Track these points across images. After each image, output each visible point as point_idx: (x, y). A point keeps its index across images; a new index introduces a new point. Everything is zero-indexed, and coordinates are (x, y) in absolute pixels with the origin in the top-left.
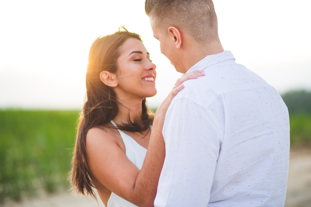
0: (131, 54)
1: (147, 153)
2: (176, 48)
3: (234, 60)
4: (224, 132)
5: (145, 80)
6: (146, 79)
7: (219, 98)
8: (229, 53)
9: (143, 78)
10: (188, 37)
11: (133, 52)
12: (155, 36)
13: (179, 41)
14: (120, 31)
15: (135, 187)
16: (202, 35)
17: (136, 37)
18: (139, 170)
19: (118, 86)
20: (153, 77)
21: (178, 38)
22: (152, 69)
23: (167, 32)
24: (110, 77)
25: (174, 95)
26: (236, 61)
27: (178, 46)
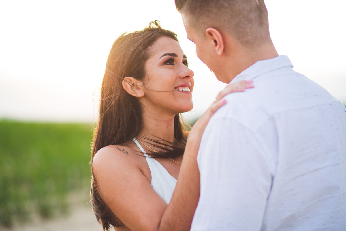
0: (162, 57)
1: (177, 184)
2: (216, 54)
3: (292, 67)
4: (277, 163)
5: (178, 90)
6: (181, 89)
7: (272, 119)
8: (285, 58)
9: (176, 88)
10: (232, 40)
11: (165, 55)
12: (189, 38)
13: (220, 47)
14: (151, 27)
15: (160, 227)
16: (250, 37)
17: (171, 35)
18: (167, 204)
19: (145, 96)
20: (190, 88)
21: (220, 42)
22: (188, 77)
23: (205, 34)
24: (135, 85)
25: (213, 111)
26: (293, 69)
27: (220, 52)
